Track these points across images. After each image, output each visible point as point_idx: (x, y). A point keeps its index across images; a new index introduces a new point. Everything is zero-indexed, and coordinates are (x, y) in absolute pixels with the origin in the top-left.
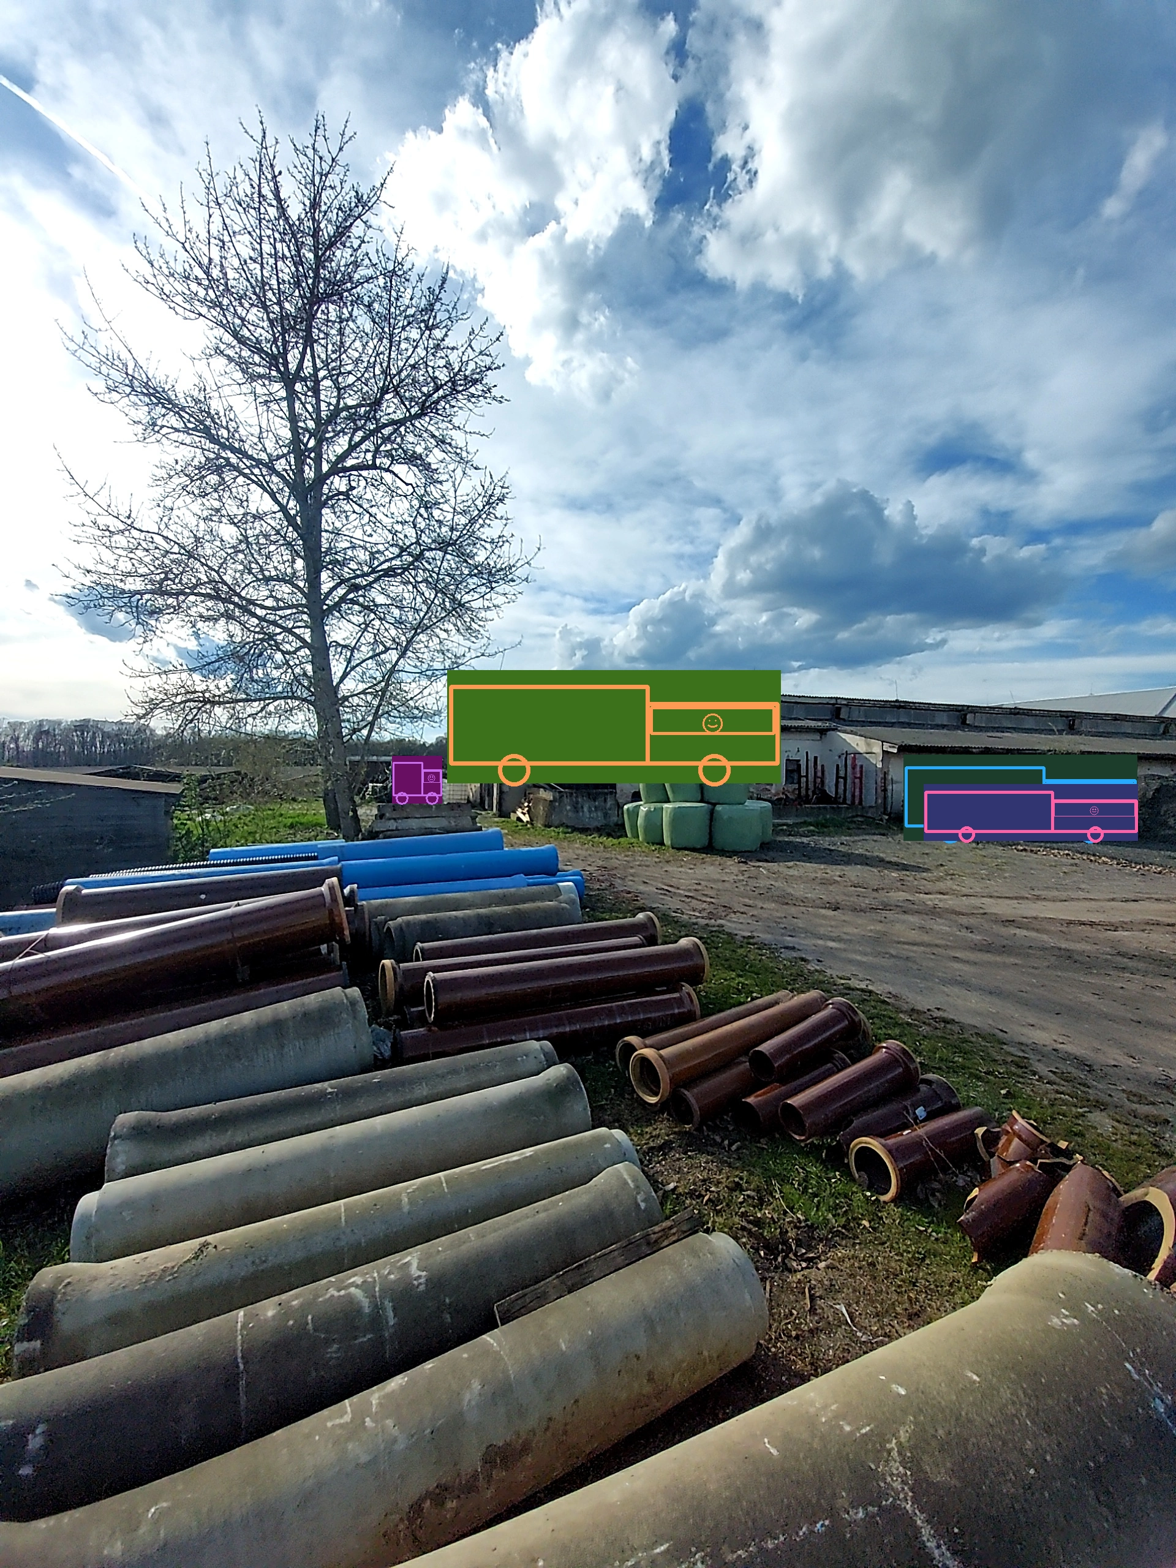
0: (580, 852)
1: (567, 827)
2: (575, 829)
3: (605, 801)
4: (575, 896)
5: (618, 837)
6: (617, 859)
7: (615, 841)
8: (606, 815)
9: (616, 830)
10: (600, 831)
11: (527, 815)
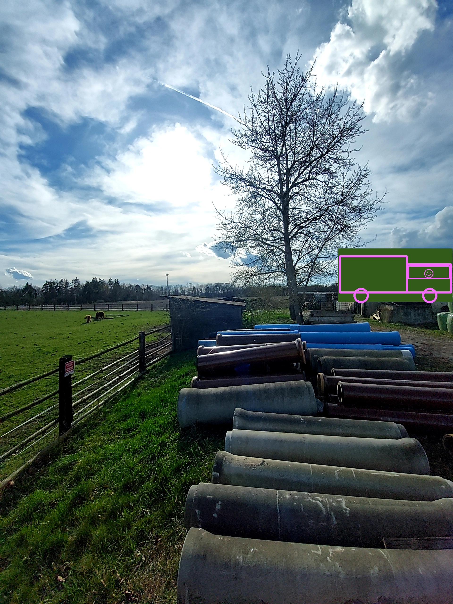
0: (410, 335)
1: (401, 323)
2: (406, 324)
3: (425, 311)
4: (411, 356)
5: (433, 330)
6: (433, 340)
7: (431, 331)
8: (425, 318)
9: (433, 326)
10: (422, 326)
11: (379, 317)
